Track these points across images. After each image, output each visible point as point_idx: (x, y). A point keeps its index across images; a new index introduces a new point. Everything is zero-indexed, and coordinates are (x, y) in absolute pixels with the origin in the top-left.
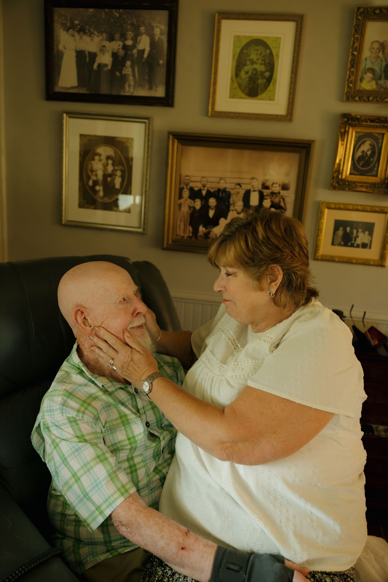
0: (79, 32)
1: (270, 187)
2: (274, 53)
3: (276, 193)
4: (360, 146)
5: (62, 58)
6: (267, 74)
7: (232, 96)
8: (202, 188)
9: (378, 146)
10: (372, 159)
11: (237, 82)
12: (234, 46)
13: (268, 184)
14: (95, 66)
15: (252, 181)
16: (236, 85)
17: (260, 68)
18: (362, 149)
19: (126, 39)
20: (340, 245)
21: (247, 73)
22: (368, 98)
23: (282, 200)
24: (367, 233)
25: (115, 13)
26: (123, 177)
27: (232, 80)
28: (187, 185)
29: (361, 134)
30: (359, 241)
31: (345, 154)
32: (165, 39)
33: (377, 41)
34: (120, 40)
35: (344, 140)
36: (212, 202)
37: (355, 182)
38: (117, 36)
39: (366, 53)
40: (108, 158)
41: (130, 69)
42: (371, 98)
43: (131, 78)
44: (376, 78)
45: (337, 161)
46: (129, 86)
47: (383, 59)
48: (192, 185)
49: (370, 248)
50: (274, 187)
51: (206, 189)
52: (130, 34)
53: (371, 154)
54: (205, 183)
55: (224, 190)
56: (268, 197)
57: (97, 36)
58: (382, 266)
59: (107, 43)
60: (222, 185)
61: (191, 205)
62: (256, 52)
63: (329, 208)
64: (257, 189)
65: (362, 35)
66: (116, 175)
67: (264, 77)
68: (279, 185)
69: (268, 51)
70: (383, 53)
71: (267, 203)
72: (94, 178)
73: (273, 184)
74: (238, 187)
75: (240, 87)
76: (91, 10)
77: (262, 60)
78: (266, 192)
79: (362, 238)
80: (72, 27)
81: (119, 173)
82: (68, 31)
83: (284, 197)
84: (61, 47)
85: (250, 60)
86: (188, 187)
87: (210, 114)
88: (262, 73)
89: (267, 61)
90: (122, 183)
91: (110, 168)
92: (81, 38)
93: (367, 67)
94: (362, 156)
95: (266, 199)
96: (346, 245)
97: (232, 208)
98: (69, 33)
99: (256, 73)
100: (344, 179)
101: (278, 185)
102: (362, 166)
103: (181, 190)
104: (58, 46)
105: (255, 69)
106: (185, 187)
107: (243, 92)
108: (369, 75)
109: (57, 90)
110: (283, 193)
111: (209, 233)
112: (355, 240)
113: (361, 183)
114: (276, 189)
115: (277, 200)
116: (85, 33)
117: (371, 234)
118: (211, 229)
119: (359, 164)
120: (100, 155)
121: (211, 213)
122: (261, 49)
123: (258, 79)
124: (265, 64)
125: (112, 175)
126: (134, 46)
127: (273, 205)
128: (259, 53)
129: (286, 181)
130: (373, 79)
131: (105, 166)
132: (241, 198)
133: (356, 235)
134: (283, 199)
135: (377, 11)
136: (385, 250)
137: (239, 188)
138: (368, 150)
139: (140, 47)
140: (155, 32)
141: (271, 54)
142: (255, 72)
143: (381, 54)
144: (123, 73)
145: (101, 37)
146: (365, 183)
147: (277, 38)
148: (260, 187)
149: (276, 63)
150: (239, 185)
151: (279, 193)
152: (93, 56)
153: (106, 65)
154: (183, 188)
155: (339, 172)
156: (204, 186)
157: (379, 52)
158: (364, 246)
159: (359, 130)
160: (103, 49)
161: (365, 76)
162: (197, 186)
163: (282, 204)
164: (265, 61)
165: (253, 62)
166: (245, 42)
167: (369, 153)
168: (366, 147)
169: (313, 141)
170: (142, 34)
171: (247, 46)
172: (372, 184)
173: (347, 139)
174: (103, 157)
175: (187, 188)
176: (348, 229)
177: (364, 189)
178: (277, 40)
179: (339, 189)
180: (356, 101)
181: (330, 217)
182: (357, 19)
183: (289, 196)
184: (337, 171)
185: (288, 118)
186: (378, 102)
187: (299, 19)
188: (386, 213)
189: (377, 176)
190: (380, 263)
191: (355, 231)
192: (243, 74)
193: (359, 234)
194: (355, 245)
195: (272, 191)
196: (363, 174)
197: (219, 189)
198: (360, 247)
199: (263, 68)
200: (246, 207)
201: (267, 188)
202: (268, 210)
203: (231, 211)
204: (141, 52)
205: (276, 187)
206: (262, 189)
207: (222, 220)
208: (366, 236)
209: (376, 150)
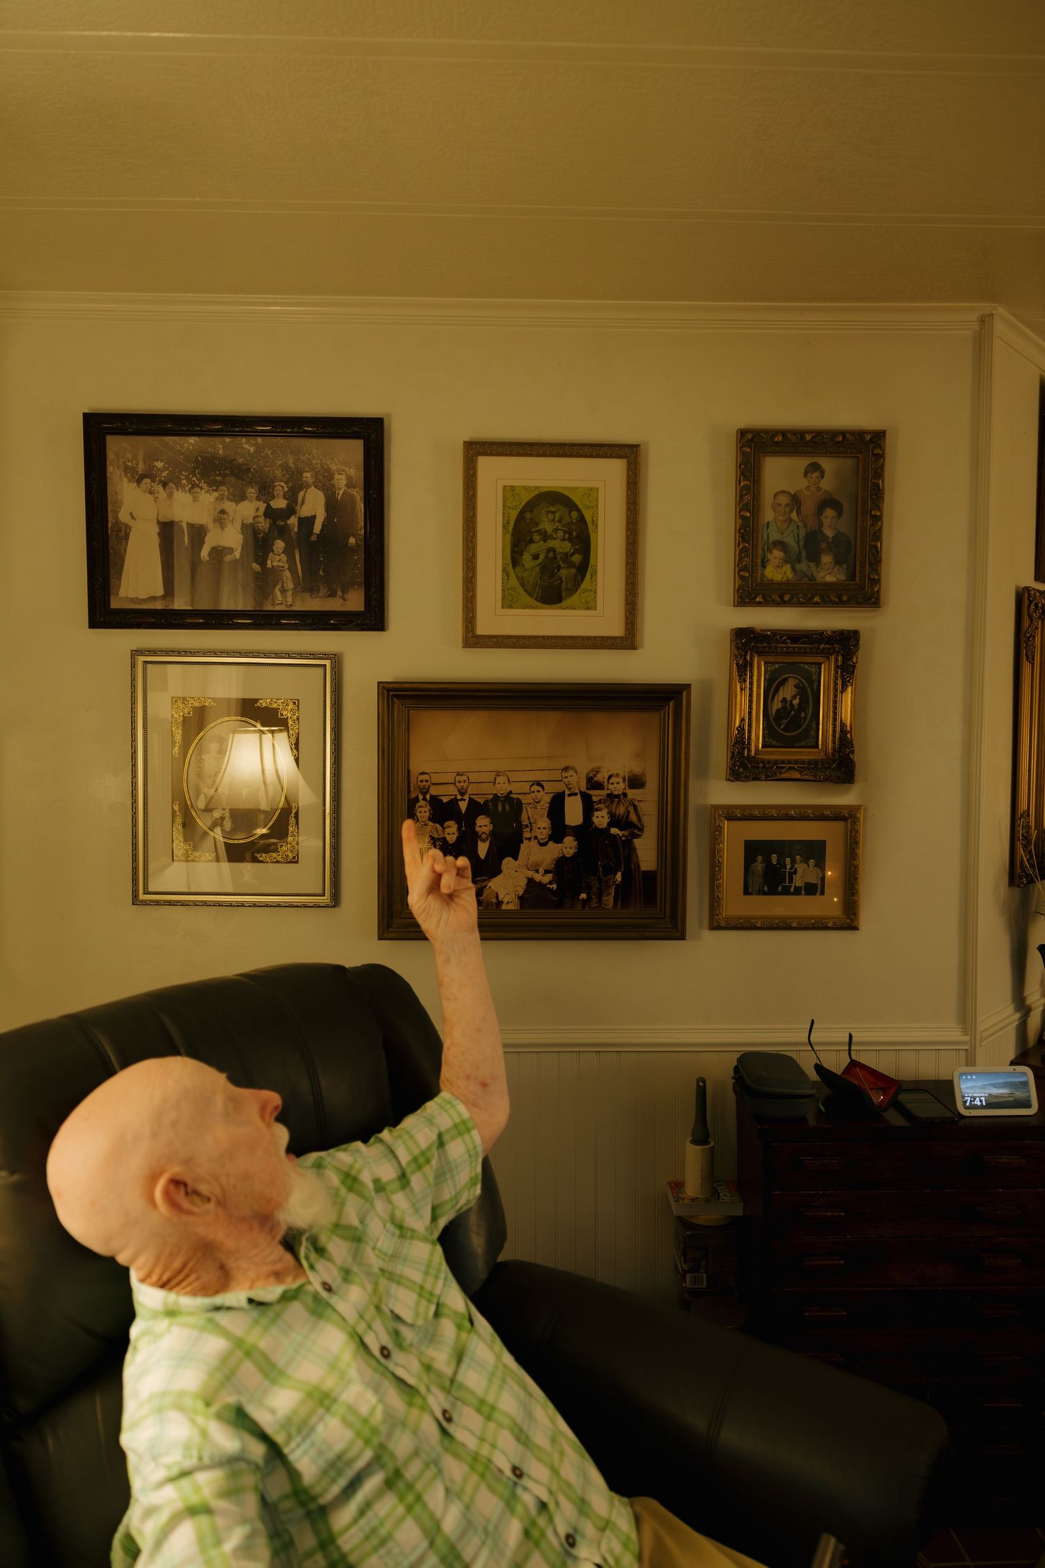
0: (164, 484)
1: (605, 783)
2: (588, 518)
3: (617, 796)
4: (777, 691)
5: (127, 537)
6: (577, 558)
7: (509, 602)
8: (459, 797)
9: (812, 689)
10: (803, 715)
11: (517, 577)
12: (504, 506)
13: (599, 778)
14: (205, 553)
15: (565, 774)
16: (514, 582)
17: (563, 547)
18: (780, 696)
19: (273, 497)
20: (761, 892)
21: (535, 557)
22: (781, 597)
23: (631, 809)
24: (812, 862)
25: (246, 446)
26: (276, 785)
28: (424, 792)
29: (777, 666)
30: (798, 881)
31: (750, 707)
32: (358, 495)
33: (783, 492)
34: (258, 499)
35: (745, 681)
36: (483, 824)
37: (776, 762)
38: (252, 491)
39: (768, 515)
41: (284, 557)
42: (787, 598)
43: (287, 574)
44: (792, 559)
45: (737, 722)
46: (283, 591)
47: (801, 524)
48: (434, 791)
49: (822, 893)
50: (612, 784)
51: (466, 797)
52: (281, 487)
53: (799, 704)
54: (465, 785)
55: (508, 797)
56: (601, 806)
57: (207, 492)
58: (853, 927)
59: (229, 506)
60: (502, 788)
61: (436, 835)
62: (551, 516)
63: (731, 818)
64: (577, 791)
65: (757, 481)
67: (571, 565)
68: (624, 779)
69: (574, 514)
70: (798, 514)
71: (601, 818)
72: (210, 791)
73: (610, 777)
74: (535, 788)
75: (523, 584)
76: (192, 440)
77: (565, 532)
78: (596, 795)
79: (804, 873)
80: (149, 475)
82: (139, 482)
83: (636, 803)
84: (123, 516)
85: (539, 531)
86: (428, 797)
87: (463, 643)
88: (566, 556)
89: (575, 534)
90: (275, 799)
92: (170, 495)
93: (770, 541)
94: (784, 708)
95: (598, 809)
96: (773, 892)
97: (526, 834)
98: (143, 485)
99: (555, 558)
100: (754, 757)
101: (620, 780)
102: (783, 730)
103: (412, 803)
104: (116, 513)
105: (552, 550)
106: (421, 797)
107: (530, 594)
108: (777, 554)
109: (115, 604)
110: (632, 794)
111: (481, 892)
112: (791, 880)
113: (789, 762)
114: (618, 787)
115: (621, 810)
116: (179, 485)
117: (821, 865)
118: (484, 884)
119: (779, 727)
120: (221, 741)
121: (484, 848)
122: (561, 510)
123: (559, 568)
124: (570, 540)
125: (252, 782)
126: (290, 511)
127: (614, 821)
128: (557, 519)
129: (637, 770)
130: (786, 561)
132: (545, 813)
133: (791, 869)
134: (635, 807)
135: (779, 438)
136: (853, 894)
137: (538, 791)
138: (794, 697)
139: (305, 511)
140: (335, 482)
141: (582, 519)
142: (551, 555)
143: (794, 515)
144: (269, 565)
145: (215, 494)
146: (796, 762)
147: (590, 489)
148: (583, 787)
149: (592, 536)
150: (539, 784)
151: (625, 795)
152: (199, 532)
153: (231, 550)
154: (417, 799)
155: (744, 742)
156: (462, 792)
157: (791, 511)
158: (811, 889)
159: (771, 659)
160: (221, 518)
161: (769, 556)
162: (446, 793)
163: (633, 818)
164: (571, 534)
165: (545, 537)
166: (526, 498)
167: (796, 702)
168: (788, 691)
169: (687, 686)
170: (308, 487)
171: (532, 505)
172: (810, 762)
173: (751, 677)
175: (424, 799)
176: (774, 858)
177: (797, 775)
178: (592, 493)
179: (747, 779)
180: (759, 604)
181: (734, 837)
182: (743, 453)
183: (647, 801)
184: (739, 743)
185: (628, 641)
186: (800, 604)
187: (630, 453)
188: (844, 819)
189: (817, 746)
190: (848, 921)
191: (788, 860)
192: (527, 559)
193: (796, 866)
194: (792, 890)
195: (609, 792)
196: (789, 743)
197: (495, 795)
198: (803, 892)
199: (566, 547)
200: (558, 831)
201: (599, 786)
202: (605, 832)
203: (526, 842)
204: (307, 522)
205: (618, 783)
206: (588, 789)
207: (508, 862)
208: (811, 869)
209: (809, 694)
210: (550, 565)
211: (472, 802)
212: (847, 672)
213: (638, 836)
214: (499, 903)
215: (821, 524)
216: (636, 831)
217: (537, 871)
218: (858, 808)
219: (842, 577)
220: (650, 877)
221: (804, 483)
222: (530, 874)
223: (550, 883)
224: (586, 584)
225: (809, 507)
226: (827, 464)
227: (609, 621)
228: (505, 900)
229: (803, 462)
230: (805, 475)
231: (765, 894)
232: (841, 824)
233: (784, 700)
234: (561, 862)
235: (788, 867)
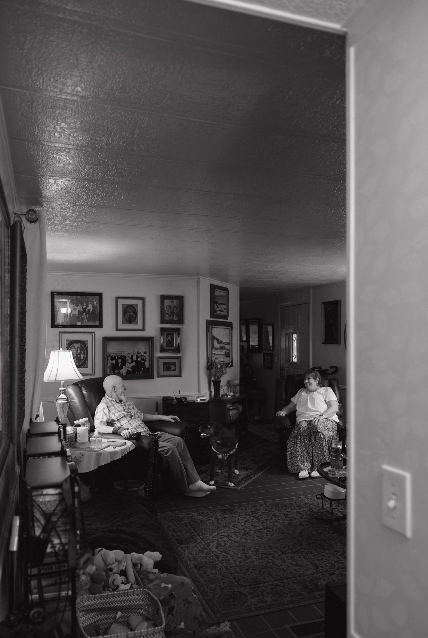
2: (136, 309)
5: (58, 312)
6: (134, 316)
7: (123, 323)
10: (172, 341)
12: (122, 307)
14: (71, 315)
15: (133, 352)
16: (124, 320)
17: (132, 314)
19: (83, 306)
20: (166, 371)
21: (128, 316)
26: (84, 354)
27: (123, 318)
28: (110, 355)
30: (172, 369)
32: (98, 305)
35: (162, 336)
36: (120, 360)
38: (80, 305)
39: (165, 309)
40: (78, 348)
41: (85, 316)
43: (86, 319)
44: (169, 316)
45: (161, 343)
46: (85, 321)
47: (171, 311)
48: (111, 355)
49: (176, 371)
52: (85, 304)
55: (124, 356)
56: (139, 357)
58: (181, 376)
59: (76, 307)
60: (123, 354)
61: (111, 363)
62: (130, 309)
63: (161, 359)
66: (81, 354)
68: (143, 352)
71: (139, 359)
73: (141, 352)
75: (126, 320)
76: (69, 296)
78: (139, 355)
79: (173, 368)
81: (82, 353)
82: (60, 303)
84: (57, 309)
87: (116, 330)
88: (133, 316)
90: (84, 357)
91: (79, 352)
93: (166, 313)
94: (169, 340)
96: (168, 371)
97: (127, 362)
103: (108, 357)
107: (127, 322)
108: (167, 315)
110: (144, 355)
111: (119, 372)
114: (142, 354)
115: (143, 358)
117: (175, 366)
119: (168, 344)
120: (74, 347)
121: (120, 365)
122: (132, 308)
124: (133, 313)
126: (86, 308)
127: (142, 359)
129: (145, 351)
131: (77, 351)
132: (130, 358)
134: (145, 357)
135: (167, 297)
136: (181, 371)
137: (129, 355)
139: (89, 308)
140: (94, 303)
141: (135, 309)
142: (130, 315)
143: (170, 309)
144: (83, 317)
145: (74, 305)
148: (136, 354)
149: (137, 312)
150: (129, 353)
153: (76, 315)
156: (116, 355)
158: (174, 370)
162: (113, 355)
163: (145, 359)
165: (129, 312)
166: (126, 306)
167: (171, 339)
168: (169, 338)
169: (153, 337)
170: (89, 304)
174: (76, 348)
176: (168, 365)
178: (137, 305)
179: (163, 352)
180: (164, 324)
181: (161, 362)
182: (161, 299)
183: (147, 356)
184: (162, 346)
185: (143, 329)
186: (171, 323)
187: (143, 299)
188: (179, 358)
190: (180, 375)
192: (126, 316)
196: (169, 346)
197: (122, 356)
199: (133, 314)
200: (132, 361)
201: (139, 354)
202: (140, 361)
204: (89, 310)
207: (124, 367)
209: (173, 338)
210: (130, 317)
211: (118, 357)
212: (179, 335)
213: (146, 362)
214: (123, 374)
215: (174, 311)
218: (181, 357)
219: (178, 319)
220: (148, 369)
221: (171, 304)
222: (128, 369)
223: (131, 370)
224: (136, 320)
225: (172, 307)
226: (175, 301)
227: (139, 326)
229: (171, 301)
234: (133, 366)
235: (170, 367)
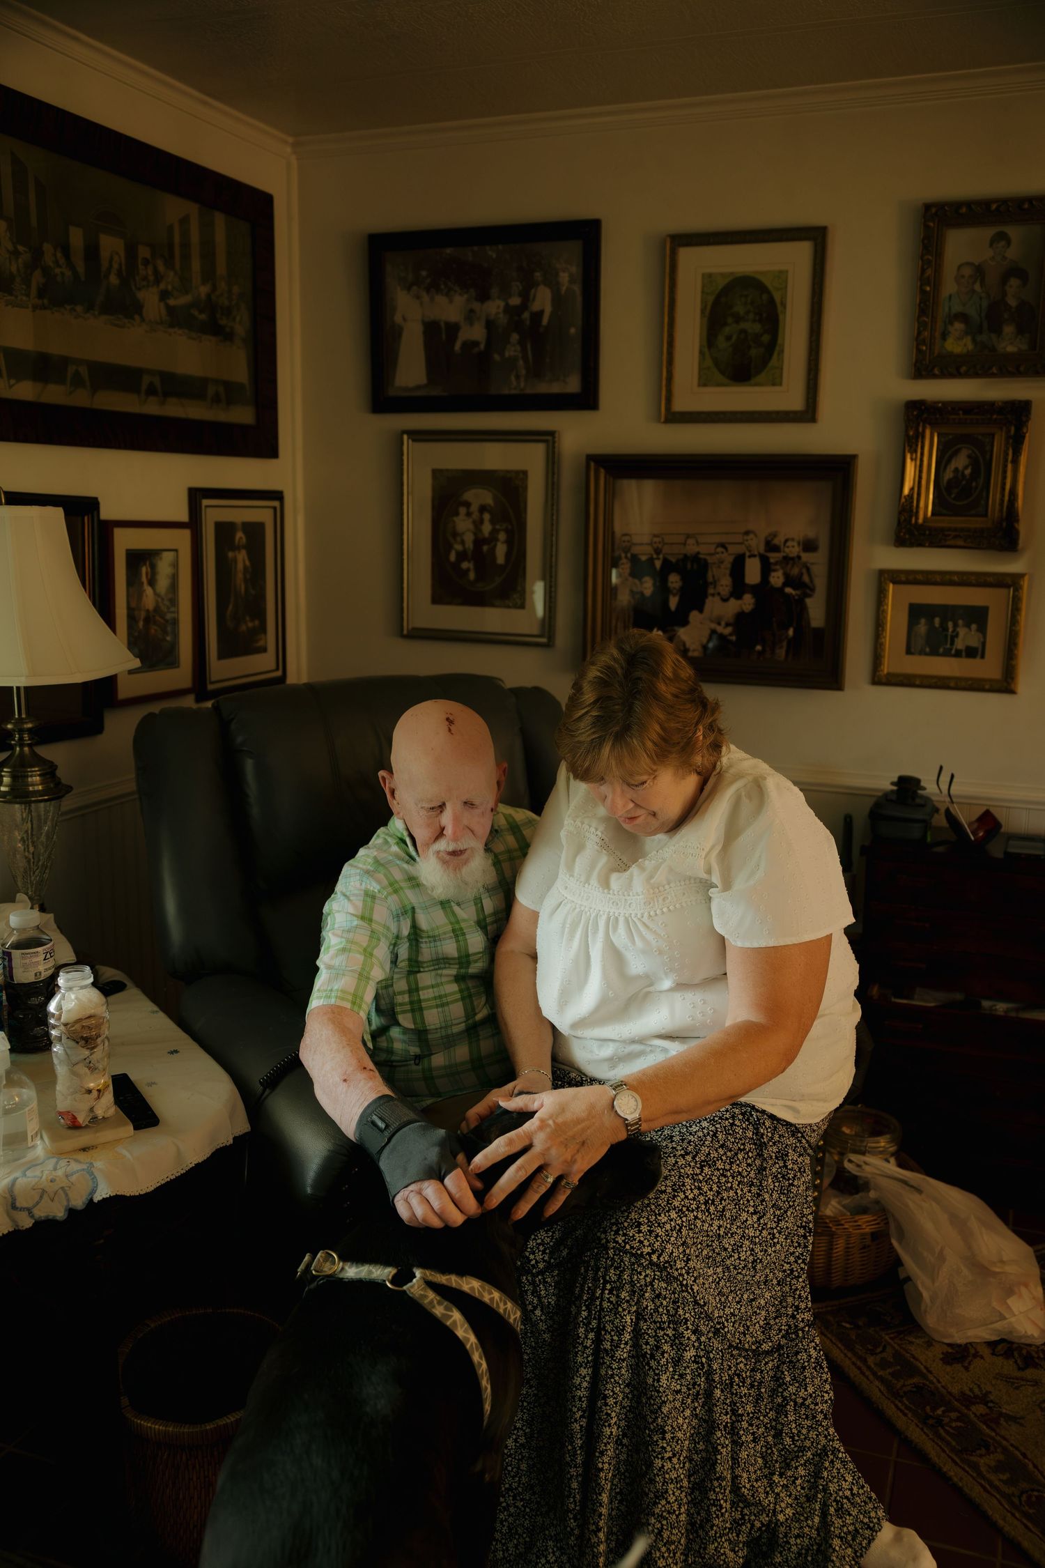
0: (428, 290)
1: (782, 546)
3: (792, 559)
4: (949, 461)
5: (400, 335)
6: (766, 338)
7: (704, 382)
8: (655, 556)
9: (984, 459)
10: (974, 484)
11: (712, 357)
12: (703, 292)
13: (776, 541)
14: (458, 346)
15: (745, 538)
16: (709, 362)
17: (753, 327)
18: (953, 466)
19: (511, 296)
20: (922, 652)
21: (728, 338)
22: (958, 369)
23: (804, 571)
24: (974, 626)
25: (490, 253)
26: (509, 542)
27: (701, 353)
28: (626, 550)
29: (951, 437)
30: (960, 644)
31: (920, 477)
32: (577, 289)
33: (968, 264)
34: (500, 298)
35: (916, 451)
36: (674, 580)
37: (943, 529)
38: (495, 291)
39: (949, 286)
40: (483, 509)
41: (518, 348)
42: (963, 369)
43: (521, 362)
44: (973, 330)
45: (906, 491)
46: (518, 377)
47: (984, 295)
48: (635, 550)
49: (983, 657)
50: (788, 547)
51: (661, 556)
52: (517, 286)
53: (971, 474)
54: (660, 546)
55: (696, 558)
56: (778, 567)
57: (460, 294)
58: (1010, 690)
59: (476, 306)
60: (691, 548)
61: (635, 589)
62: (744, 300)
63: (895, 581)
64: (756, 553)
65: (939, 255)
66: (497, 540)
67: (761, 345)
68: (799, 544)
69: (765, 297)
70: (982, 285)
71: (777, 579)
72: (459, 547)
73: (786, 541)
74: (720, 549)
75: (717, 364)
77: (756, 314)
78: (774, 557)
79: (966, 637)
80: (417, 282)
81: (502, 536)
82: (409, 289)
83: (809, 566)
84: (398, 318)
85: (733, 315)
86: (629, 555)
87: (663, 419)
88: (756, 337)
89: (764, 315)
90: (508, 555)
91: (487, 528)
92: (432, 299)
93: (953, 311)
94: (955, 478)
95: (775, 570)
96: (934, 652)
97: (711, 591)
98: (412, 292)
99: (746, 339)
100: (922, 525)
101: (795, 544)
103: (615, 561)
105: (744, 331)
106: (623, 555)
107: (722, 373)
108: (958, 326)
109: (392, 392)
110: (806, 557)
112: (952, 643)
113: (955, 530)
114: (793, 550)
115: (795, 571)
116: (438, 290)
117: (982, 629)
118: (674, 633)
119: (949, 496)
120: (467, 505)
121: (673, 602)
122: (753, 294)
123: (749, 347)
124: (760, 321)
125: (492, 539)
126: (524, 306)
127: (789, 581)
128: (749, 302)
129: (811, 534)
130: (967, 333)
131: (478, 524)
132: (728, 572)
133: (953, 632)
134: (808, 569)
135: (964, 210)
136: (1012, 659)
137: (722, 553)
138: (966, 468)
140: (560, 280)
141: (772, 301)
142: (742, 336)
143: (977, 287)
144: (507, 354)
145: (466, 296)
146: (963, 530)
147: (781, 272)
148: (762, 549)
149: (781, 317)
150: (723, 545)
151: (799, 557)
152: (453, 329)
153: (476, 344)
154: (620, 558)
155: (912, 511)
156: (658, 551)
157: (975, 283)
158: (971, 653)
159: (944, 430)
160: (470, 316)
161: (951, 329)
163: (806, 578)
164: (760, 315)
165: (738, 320)
166: (721, 283)
167: (968, 472)
168: (961, 462)
169: (854, 457)
170: (538, 285)
172: (976, 531)
173: (923, 449)
174: (475, 509)
175: (626, 557)
176: (937, 621)
177: (960, 542)
178: (782, 275)
179: (911, 545)
180: (935, 376)
181: (898, 597)
182: (926, 227)
183: (818, 562)
184: (906, 509)
185: (808, 414)
186: (976, 375)
187: (817, 236)
188: (1008, 586)
189: (986, 515)
190: (1005, 684)
191: (950, 625)
192: (721, 342)
193: (958, 629)
194: (953, 652)
195: (785, 554)
196: (956, 512)
197: (685, 556)
198: (964, 654)
199: (757, 328)
200: (739, 588)
201: (776, 549)
202: (781, 590)
203: (710, 598)
204: (538, 316)
205: (793, 547)
206: (766, 551)
207: (694, 616)
208: (973, 633)
209: (981, 466)
210: (741, 345)
211: (665, 561)
212: (1017, 442)
213: (810, 596)
215: (1004, 294)
216: (808, 591)
217: (719, 624)
218: (1022, 576)
219: (1024, 347)
220: (818, 632)
221: (989, 253)
222: (713, 626)
223: (731, 634)
224: (774, 362)
225: (993, 277)
226: (1014, 232)
227: (790, 396)
228: (691, 649)
229: (990, 232)
230: (991, 245)
231: (926, 654)
232: (1003, 591)
233: (956, 470)
234: (740, 616)
235: (950, 630)
